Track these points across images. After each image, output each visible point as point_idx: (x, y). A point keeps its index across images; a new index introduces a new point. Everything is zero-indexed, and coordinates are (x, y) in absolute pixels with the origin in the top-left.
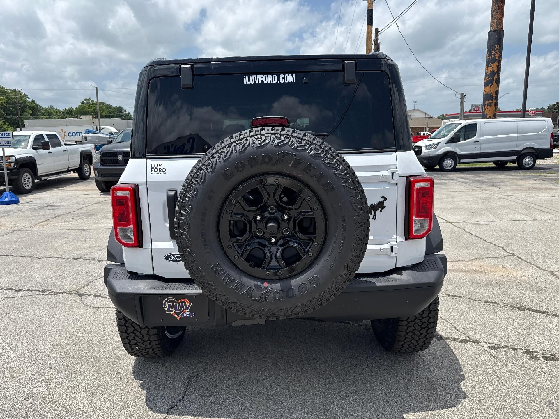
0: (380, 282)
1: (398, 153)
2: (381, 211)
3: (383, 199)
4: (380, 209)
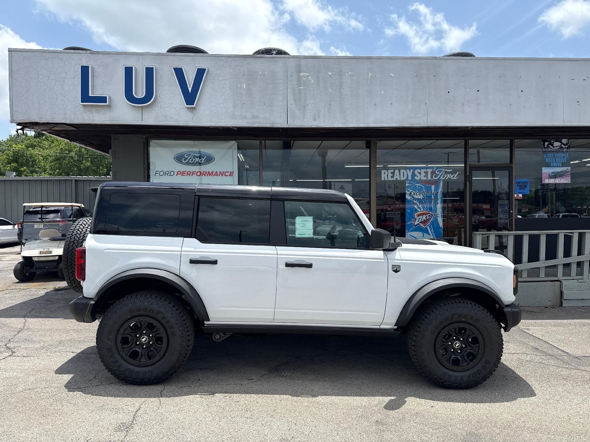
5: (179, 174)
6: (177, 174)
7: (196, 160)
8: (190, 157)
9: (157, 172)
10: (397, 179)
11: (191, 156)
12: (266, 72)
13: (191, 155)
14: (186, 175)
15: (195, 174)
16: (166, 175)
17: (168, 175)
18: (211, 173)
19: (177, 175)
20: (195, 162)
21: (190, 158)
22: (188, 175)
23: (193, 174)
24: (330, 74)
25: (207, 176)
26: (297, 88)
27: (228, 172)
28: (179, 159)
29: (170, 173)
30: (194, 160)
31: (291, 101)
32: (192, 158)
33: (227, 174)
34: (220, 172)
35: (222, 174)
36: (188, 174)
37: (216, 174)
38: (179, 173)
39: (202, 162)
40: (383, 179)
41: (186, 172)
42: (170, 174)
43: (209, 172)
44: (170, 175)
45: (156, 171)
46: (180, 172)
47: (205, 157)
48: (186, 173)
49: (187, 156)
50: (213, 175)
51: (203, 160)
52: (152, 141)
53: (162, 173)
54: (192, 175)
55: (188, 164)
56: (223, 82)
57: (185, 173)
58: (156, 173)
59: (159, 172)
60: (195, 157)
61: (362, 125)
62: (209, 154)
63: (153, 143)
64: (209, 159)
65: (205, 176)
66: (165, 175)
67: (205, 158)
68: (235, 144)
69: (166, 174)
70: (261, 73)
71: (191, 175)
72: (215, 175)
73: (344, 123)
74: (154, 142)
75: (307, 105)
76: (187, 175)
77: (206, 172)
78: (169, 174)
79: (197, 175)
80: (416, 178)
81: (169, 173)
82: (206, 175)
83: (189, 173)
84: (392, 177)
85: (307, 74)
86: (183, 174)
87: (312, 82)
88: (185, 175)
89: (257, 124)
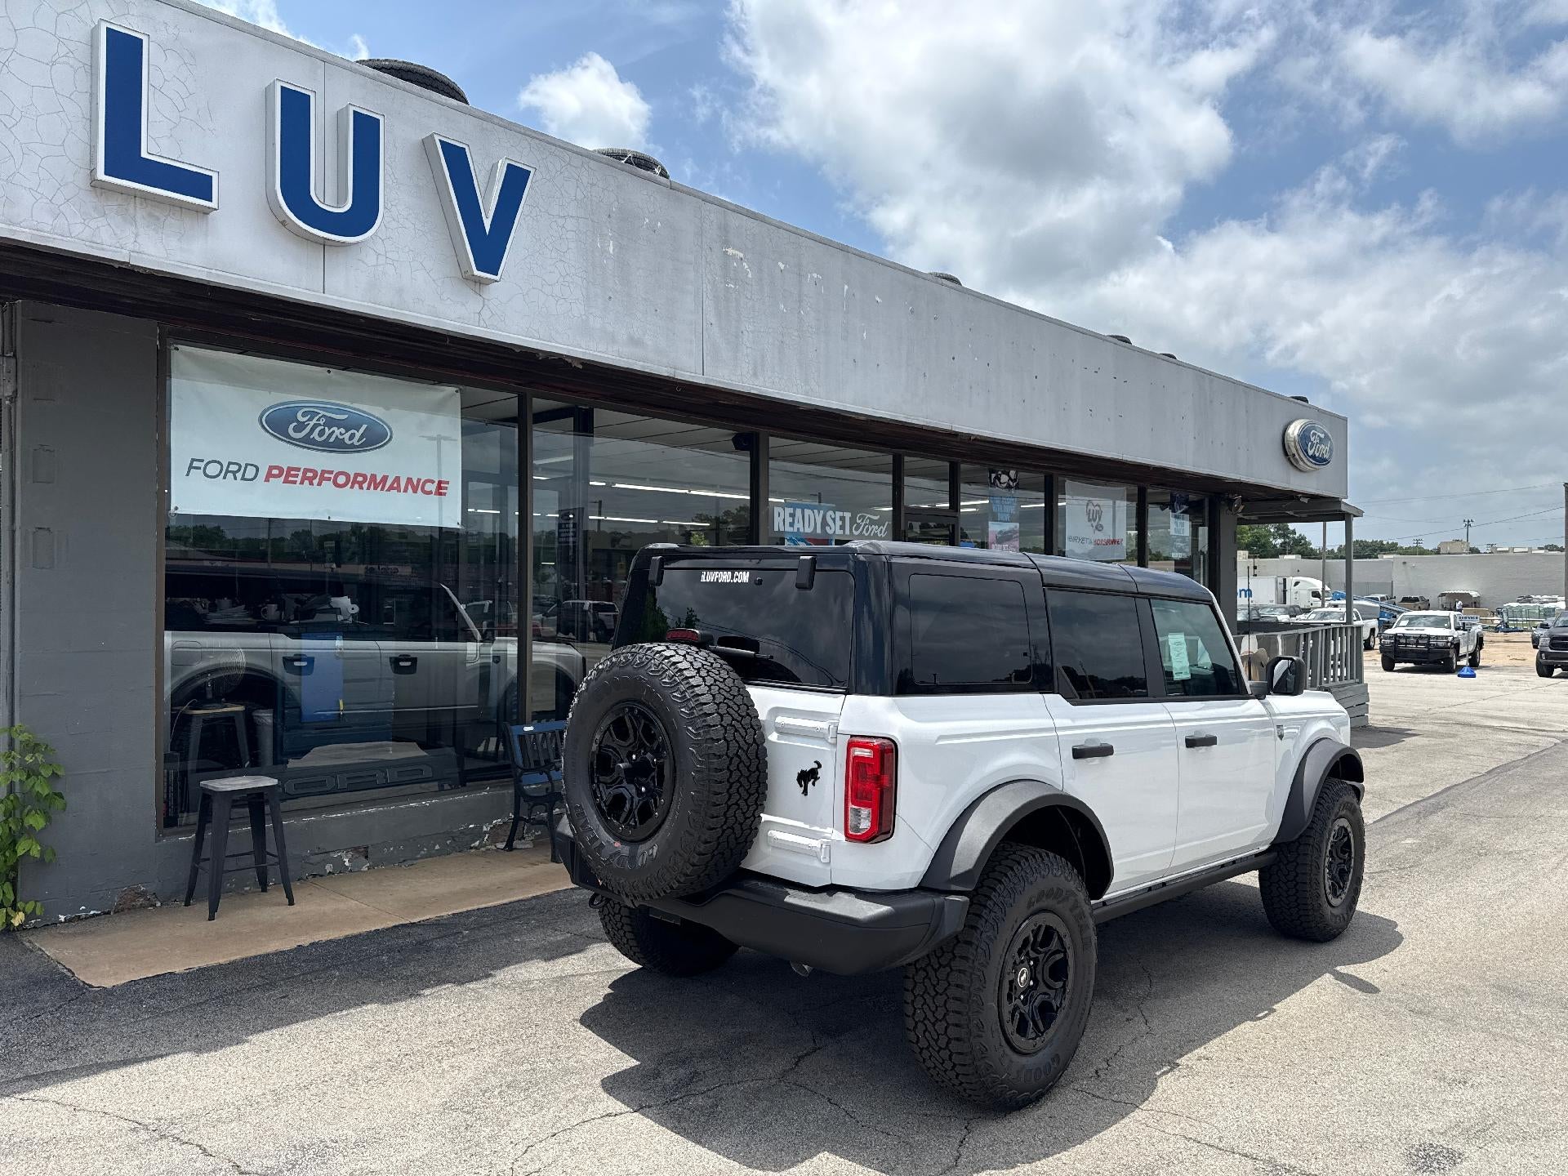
0: (794, 898)
1: (852, 698)
2: (814, 784)
3: (816, 766)
4: (812, 780)
5: (275, 476)
6: (269, 476)
7: (334, 432)
8: (314, 421)
9: (195, 464)
10: (798, 529)
11: (318, 420)
12: (659, 224)
13: (320, 415)
14: (299, 479)
15: (329, 479)
16: (230, 475)
17: (235, 478)
18: (381, 481)
19: (267, 480)
20: (332, 440)
21: (315, 426)
22: (306, 482)
23: (322, 478)
24: (782, 266)
25: (368, 488)
26: (722, 285)
27: (433, 482)
28: (278, 424)
29: (243, 469)
30: (327, 432)
31: (711, 317)
32: (320, 425)
33: (429, 487)
34: (409, 480)
35: (414, 486)
36: (308, 478)
37: (395, 485)
38: (275, 472)
39: (355, 441)
40: (776, 529)
41: (299, 470)
42: (244, 475)
43: (374, 477)
44: (243, 478)
45: (193, 460)
46: (281, 469)
47: (364, 426)
48: (300, 474)
49: (304, 415)
50: (386, 488)
51: (358, 435)
52: (179, 346)
53: (213, 469)
54: (319, 484)
55: (308, 442)
56: (561, 222)
57: (297, 476)
58: (191, 467)
59: (202, 465)
60: (331, 422)
61: (833, 403)
62: (377, 418)
63: (184, 357)
64: (375, 438)
65: (361, 488)
66: (224, 478)
67: (361, 431)
68: (453, 395)
69: (227, 471)
70: (647, 221)
71: (316, 482)
72: (391, 488)
73: (807, 394)
74: (188, 355)
75: (740, 334)
76: (302, 483)
77: (365, 477)
78: (239, 475)
79: (336, 484)
80: (827, 528)
81: (239, 470)
82: (365, 485)
83: (310, 474)
84: (792, 525)
85: (741, 255)
86: (290, 479)
87: (750, 276)
88: (295, 482)
89: (641, 363)
